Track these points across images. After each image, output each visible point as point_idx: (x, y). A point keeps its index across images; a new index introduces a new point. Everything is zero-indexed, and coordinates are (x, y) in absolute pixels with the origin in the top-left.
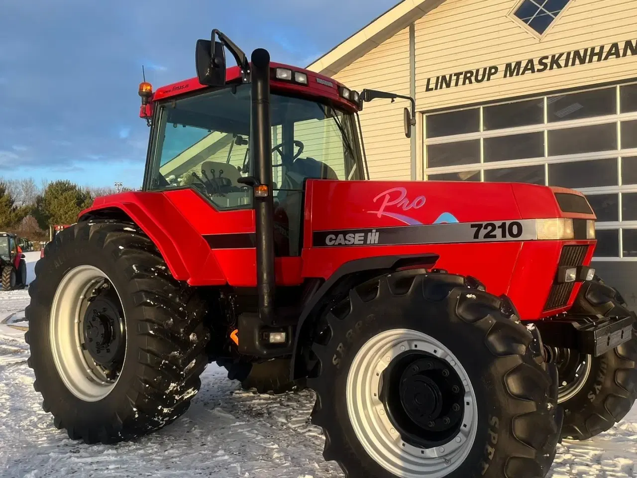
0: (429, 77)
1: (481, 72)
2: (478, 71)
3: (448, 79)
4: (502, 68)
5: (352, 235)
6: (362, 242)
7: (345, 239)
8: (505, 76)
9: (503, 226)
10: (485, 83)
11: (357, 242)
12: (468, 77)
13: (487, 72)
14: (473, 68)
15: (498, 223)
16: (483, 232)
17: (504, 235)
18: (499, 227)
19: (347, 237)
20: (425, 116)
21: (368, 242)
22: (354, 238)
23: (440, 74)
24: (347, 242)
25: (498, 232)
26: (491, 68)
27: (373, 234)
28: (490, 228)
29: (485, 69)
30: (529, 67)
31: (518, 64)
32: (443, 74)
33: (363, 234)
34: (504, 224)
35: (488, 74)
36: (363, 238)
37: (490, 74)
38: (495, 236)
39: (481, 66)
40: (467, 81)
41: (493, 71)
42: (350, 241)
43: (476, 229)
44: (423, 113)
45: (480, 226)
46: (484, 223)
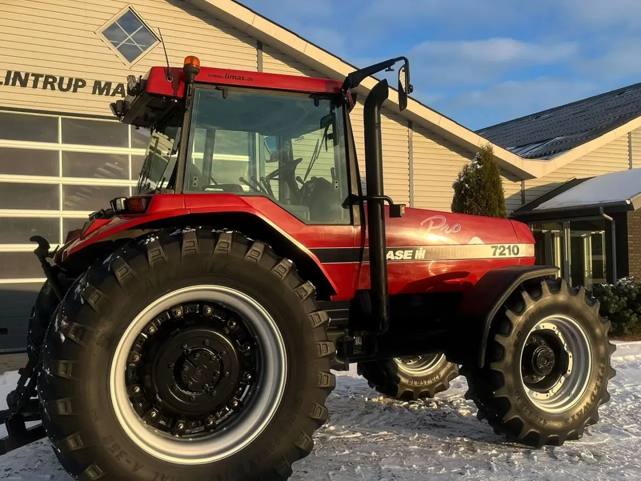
1: (66, 81)
2: (62, 79)
3: (23, 78)
4: (90, 84)
5: (402, 252)
6: (410, 258)
7: (395, 255)
8: (94, 93)
9: (509, 248)
10: (70, 94)
11: (405, 258)
12: (50, 82)
13: (73, 83)
14: (57, 74)
15: (506, 246)
16: (498, 251)
17: (510, 254)
18: (507, 248)
19: (397, 253)
21: (416, 258)
22: (403, 254)
24: (397, 258)
25: (507, 251)
26: (77, 80)
27: (421, 251)
28: (502, 249)
29: (71, 80)
30: (119, 91)
31: (108, 85)
32: (18, 70)
33: (412, 251)
34: (510, 246)
35: (74, 85)
36: (411, 255)
37: (76, 87)
38: (505, 254)
39: (67, 75)
41: (80, 84)
42: (399, 257)
43: (494, 249)
45: (496, 247)
46: (499, 245)
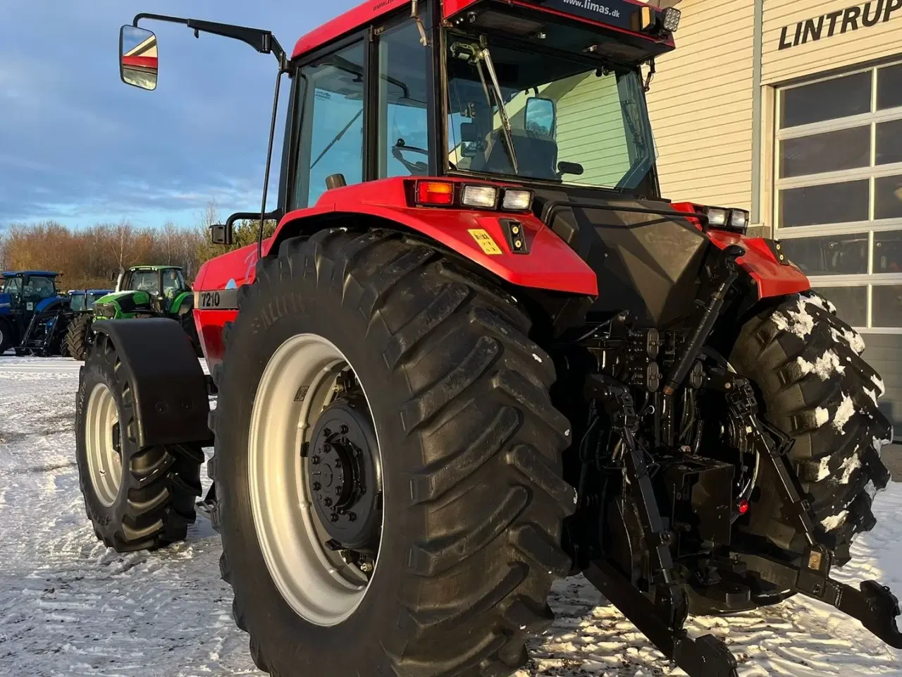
0: (785, 25)
10: (880, 25)
20: (778, 91)
23: (803, 17)
32: (809, 18)
44: (775, 86)
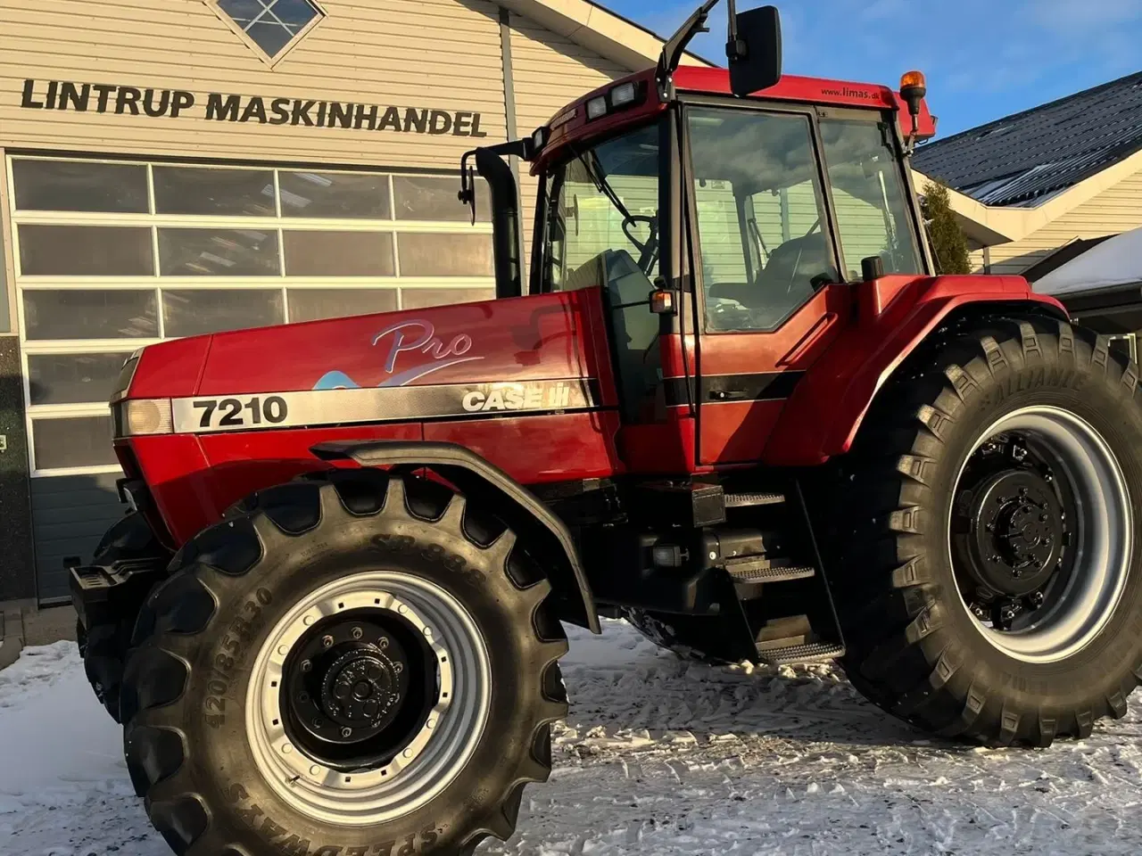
0: (30, 77)
1: (157, 97)
2: (149, 93)
3: (79, 93)
4: (202, 100)
8: (209, 116)
10: (165, 120)
12: (128, 99)
13: (171, 100)
14: (141, 84)
20: (10, 158)
26: (178, 94)
29: (166, 94)
30: (255, 111)
31: (235, 99)
35: (172, 104)
37: (177, 106)
39: (158, 85)
40: (127, 107)
41: (183, 100)
44: (6, 151)
